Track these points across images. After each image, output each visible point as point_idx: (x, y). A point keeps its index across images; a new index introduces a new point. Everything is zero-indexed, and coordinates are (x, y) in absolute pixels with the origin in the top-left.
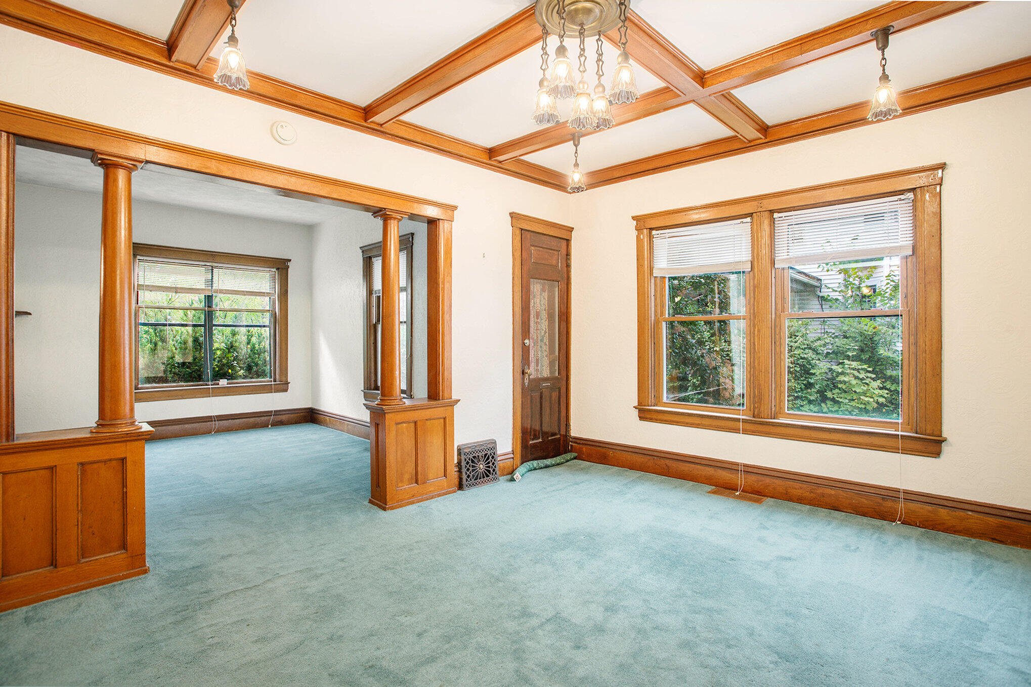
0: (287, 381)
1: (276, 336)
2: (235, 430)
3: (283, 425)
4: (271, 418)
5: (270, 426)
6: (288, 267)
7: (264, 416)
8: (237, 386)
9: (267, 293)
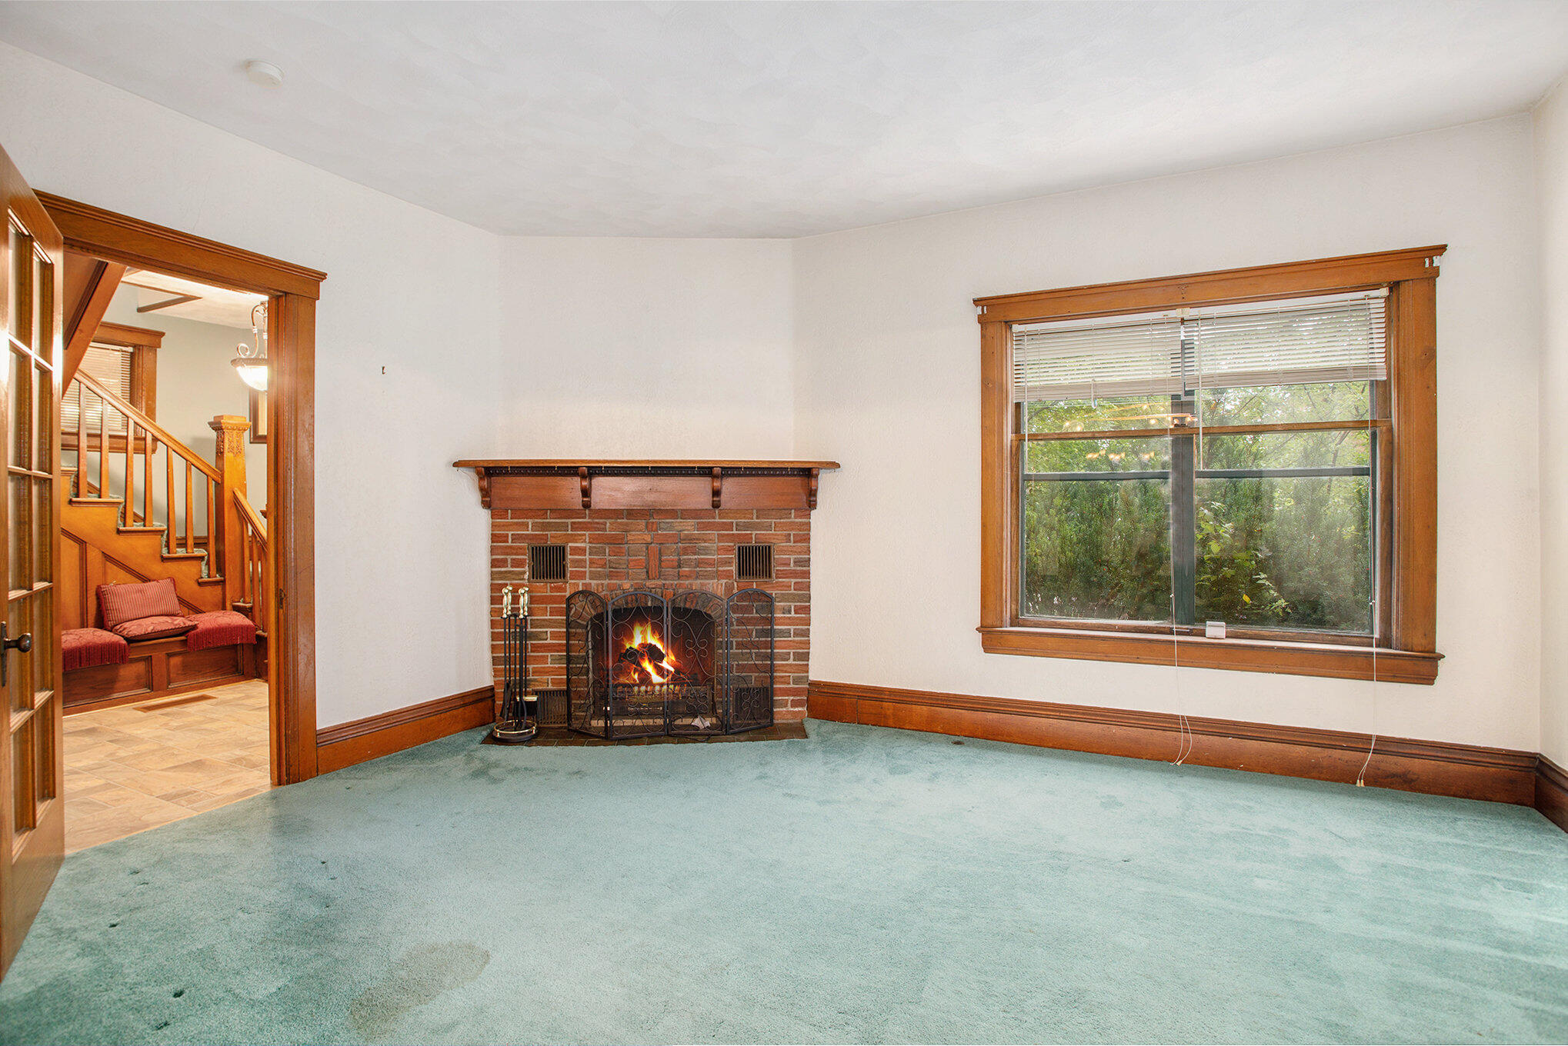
0: (1434, 652)
1: (1391, 501)
2: (1245, 769)
3: (1413, 789)
4: (1365, 759)
5: (1360, 784)
6: (1436, 272)
7: (1342, 748)
8: (1253, 647)
9: (1355, 368)
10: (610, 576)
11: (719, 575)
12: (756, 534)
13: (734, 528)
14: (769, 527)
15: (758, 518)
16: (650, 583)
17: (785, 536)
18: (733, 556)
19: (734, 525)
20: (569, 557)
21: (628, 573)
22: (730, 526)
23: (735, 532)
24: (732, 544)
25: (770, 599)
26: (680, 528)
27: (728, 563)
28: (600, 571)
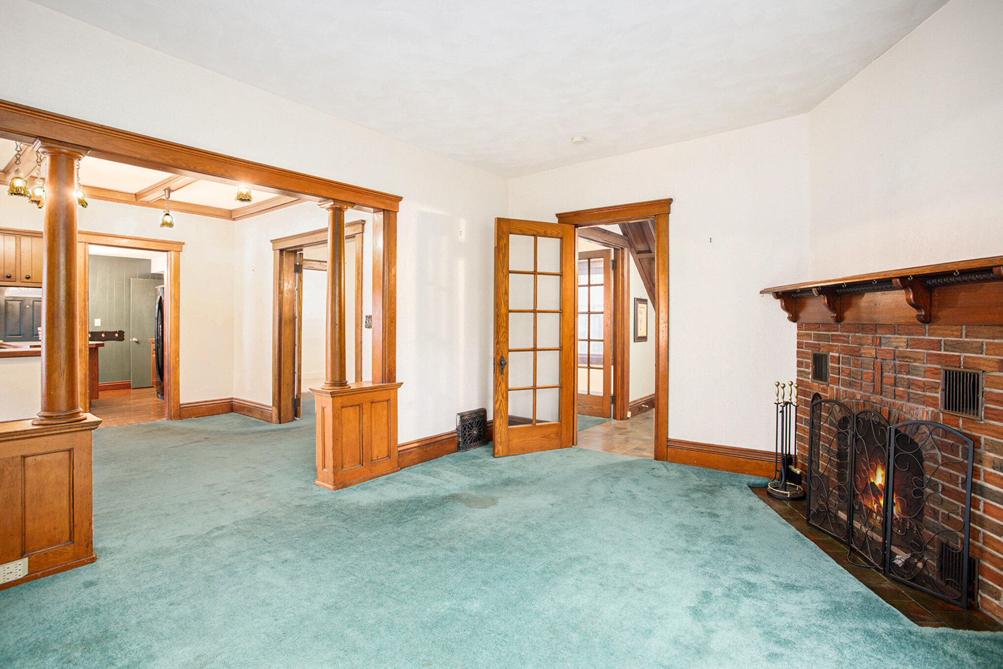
10: (850, 384)
11: (925, 401)
12: (965, 357)
13: (943, 349)
14: (979, 349)
15: (967, 336)
16: (875, 398)
17: (998, 363)
18: (939, 380)
19: (943, 344)
20: (830, 364)
21: (861, 384)
22: (937, 345)
23: (943, 352)
24: (939, 367)
25: (976, 441)
26: (895, 344)
27: (933, 388)
28: (846, 380)
